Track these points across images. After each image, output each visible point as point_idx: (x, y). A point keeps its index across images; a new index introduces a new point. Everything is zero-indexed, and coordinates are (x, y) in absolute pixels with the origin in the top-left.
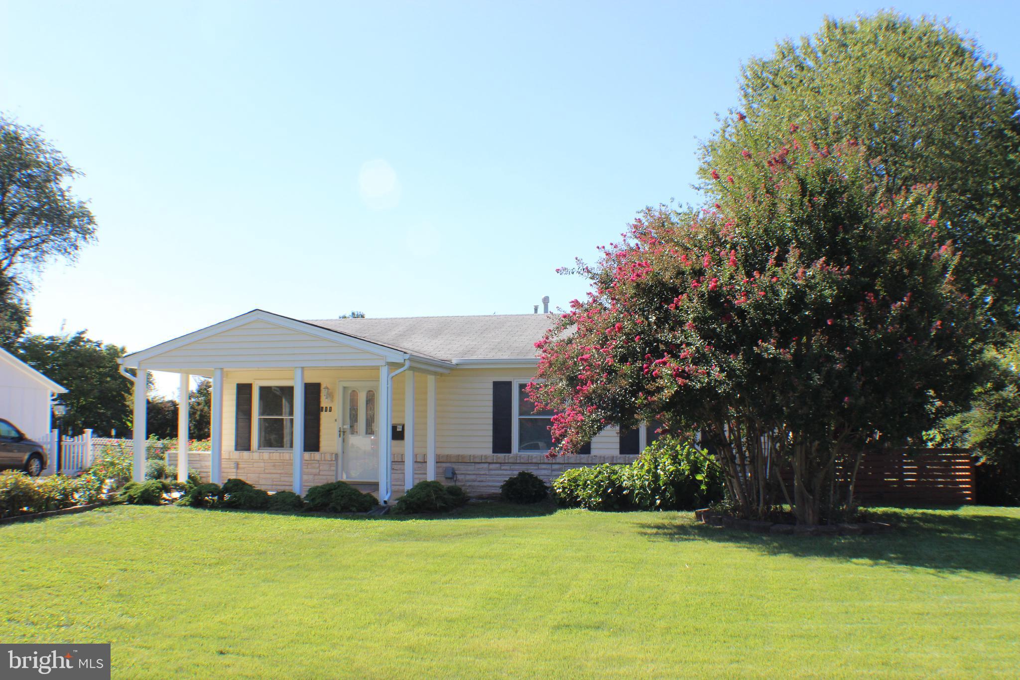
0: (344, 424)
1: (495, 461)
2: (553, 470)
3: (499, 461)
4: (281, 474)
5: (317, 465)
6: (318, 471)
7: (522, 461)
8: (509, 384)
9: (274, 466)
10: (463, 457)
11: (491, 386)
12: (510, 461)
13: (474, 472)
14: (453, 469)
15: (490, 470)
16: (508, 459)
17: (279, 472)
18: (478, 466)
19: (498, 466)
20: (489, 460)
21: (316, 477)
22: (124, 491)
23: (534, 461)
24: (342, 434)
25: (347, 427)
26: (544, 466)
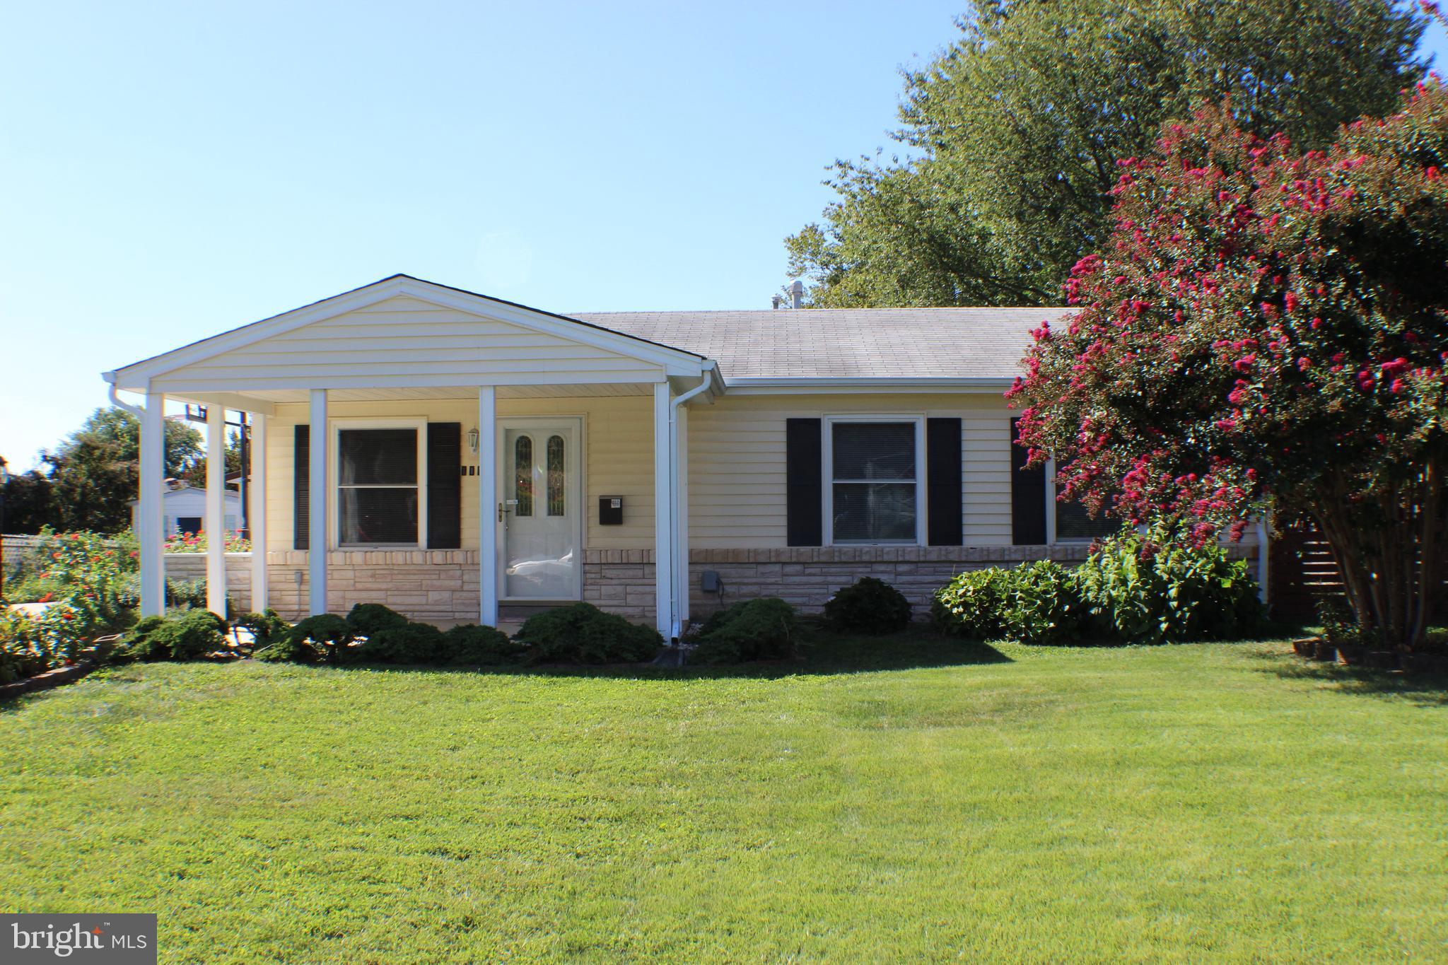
0: (507, 498)
1: (794, 560)
2: (898, 574)
3: (802, 560)
4: (387, 590)
5: (459, 573)
6: (459, 582)
7: (844, 559)
8: (816, 423)
9: (373, 576)
10: (736, 552)
11: (783, 427)
12: (823, 559)
13: (754, 580)
14: (718, 574)
15: (784, 575)
16: (818, 557)
17: (384, 586)
18: (761, 569)
19: (799, 568)
20: (783, 559)
21: (457, 595)
22: (137, 635)
23: (865, 558)
24: (504, 514)
25: (513, 502)
26: (882, 568)
